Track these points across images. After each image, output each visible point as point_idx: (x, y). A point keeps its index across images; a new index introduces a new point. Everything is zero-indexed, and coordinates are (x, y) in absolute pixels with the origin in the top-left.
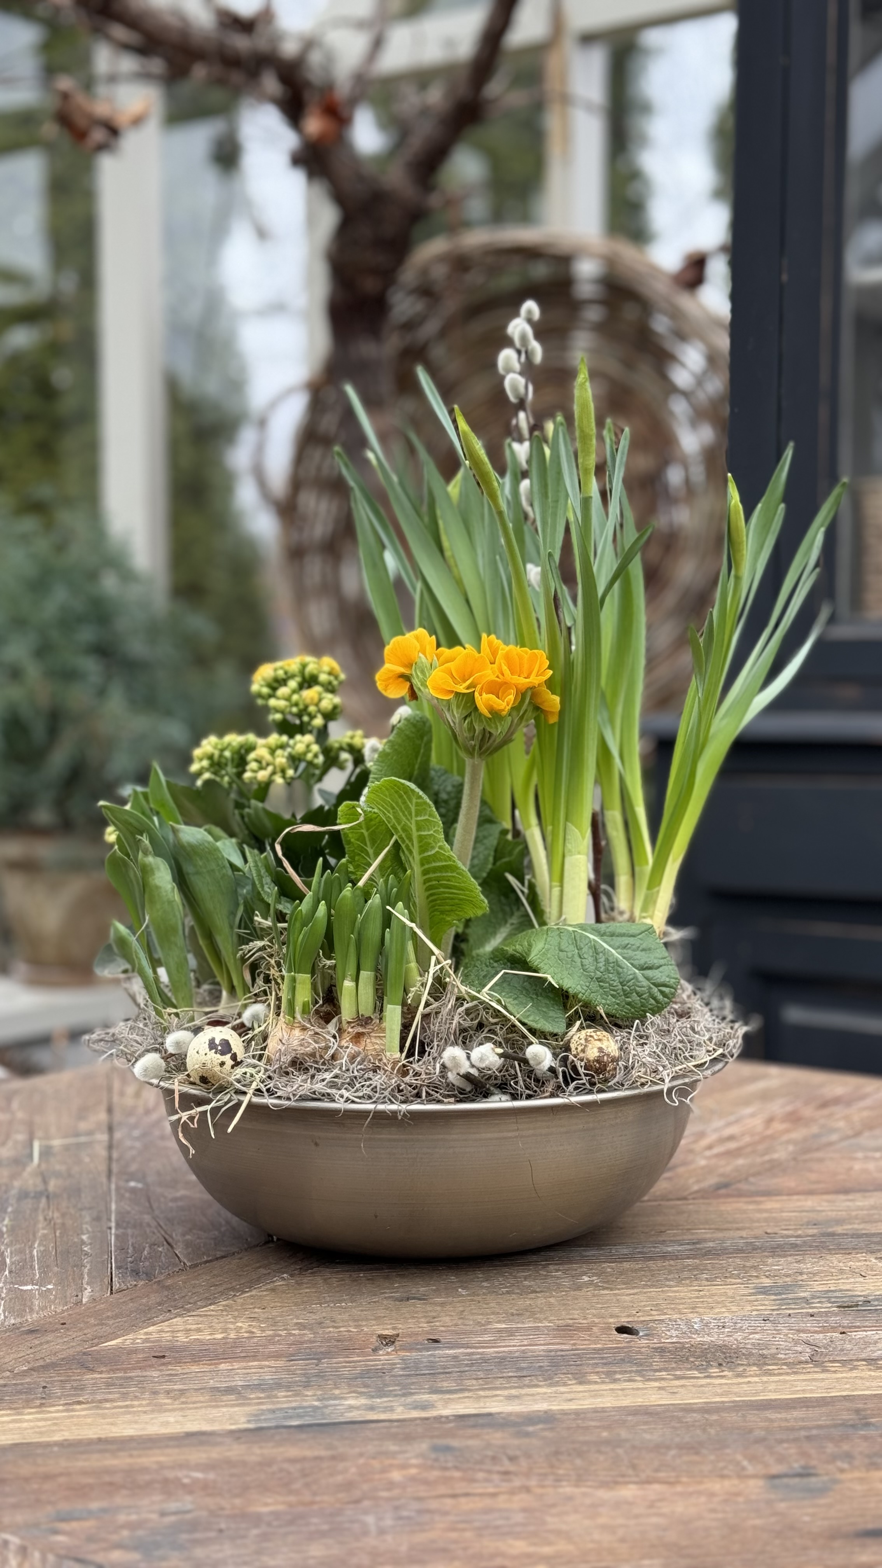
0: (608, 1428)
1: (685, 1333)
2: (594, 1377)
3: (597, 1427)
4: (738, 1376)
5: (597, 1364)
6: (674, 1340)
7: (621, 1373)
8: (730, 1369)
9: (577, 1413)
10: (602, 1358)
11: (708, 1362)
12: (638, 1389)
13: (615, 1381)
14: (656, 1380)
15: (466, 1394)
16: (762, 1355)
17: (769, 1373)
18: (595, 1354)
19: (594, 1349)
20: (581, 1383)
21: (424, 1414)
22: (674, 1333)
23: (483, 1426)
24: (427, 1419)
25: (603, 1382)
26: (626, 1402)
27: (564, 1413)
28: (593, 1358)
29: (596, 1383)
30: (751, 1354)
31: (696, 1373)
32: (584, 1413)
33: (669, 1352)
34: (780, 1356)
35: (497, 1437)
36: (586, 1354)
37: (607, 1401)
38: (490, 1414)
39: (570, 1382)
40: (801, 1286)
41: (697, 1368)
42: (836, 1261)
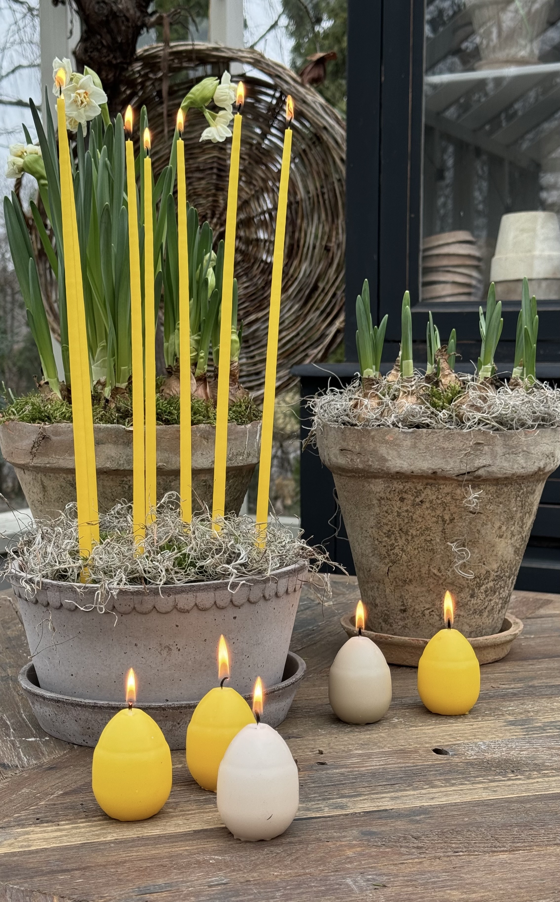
0: (466, 815)
1: (478, 752)
2: (438, 783)
3: (460, 815)
4: (529, 778)
5: (435, 774)
6: (475, 757)
7: (453, 779)
8: (522, 774)
9: (441, 807)
10: (437, 771)
11: (504, 770)
12: (470, 789)
14: (479, 783)
15: (364, 797)
16: (535, 764)
18: (430, 768)
19: (428, 765)
20: (432, 787)
22: (473, 753)
23: (386, 818)
24: (347, 814)
25: (446, 786)
26: (468, 799)
27: (432, 807)
28: (431, 771)
29: (441, 786)
30: (528, 764)
32: (445, 807)
33: (476, 764)
34: (547, 764)
35: (400, 824)
36: (426, 768)
37: (456, 799)
38: (386, 810)
39: (425, 787)
40: (533, 720)
41: (499, 774)
42: (544, 702)
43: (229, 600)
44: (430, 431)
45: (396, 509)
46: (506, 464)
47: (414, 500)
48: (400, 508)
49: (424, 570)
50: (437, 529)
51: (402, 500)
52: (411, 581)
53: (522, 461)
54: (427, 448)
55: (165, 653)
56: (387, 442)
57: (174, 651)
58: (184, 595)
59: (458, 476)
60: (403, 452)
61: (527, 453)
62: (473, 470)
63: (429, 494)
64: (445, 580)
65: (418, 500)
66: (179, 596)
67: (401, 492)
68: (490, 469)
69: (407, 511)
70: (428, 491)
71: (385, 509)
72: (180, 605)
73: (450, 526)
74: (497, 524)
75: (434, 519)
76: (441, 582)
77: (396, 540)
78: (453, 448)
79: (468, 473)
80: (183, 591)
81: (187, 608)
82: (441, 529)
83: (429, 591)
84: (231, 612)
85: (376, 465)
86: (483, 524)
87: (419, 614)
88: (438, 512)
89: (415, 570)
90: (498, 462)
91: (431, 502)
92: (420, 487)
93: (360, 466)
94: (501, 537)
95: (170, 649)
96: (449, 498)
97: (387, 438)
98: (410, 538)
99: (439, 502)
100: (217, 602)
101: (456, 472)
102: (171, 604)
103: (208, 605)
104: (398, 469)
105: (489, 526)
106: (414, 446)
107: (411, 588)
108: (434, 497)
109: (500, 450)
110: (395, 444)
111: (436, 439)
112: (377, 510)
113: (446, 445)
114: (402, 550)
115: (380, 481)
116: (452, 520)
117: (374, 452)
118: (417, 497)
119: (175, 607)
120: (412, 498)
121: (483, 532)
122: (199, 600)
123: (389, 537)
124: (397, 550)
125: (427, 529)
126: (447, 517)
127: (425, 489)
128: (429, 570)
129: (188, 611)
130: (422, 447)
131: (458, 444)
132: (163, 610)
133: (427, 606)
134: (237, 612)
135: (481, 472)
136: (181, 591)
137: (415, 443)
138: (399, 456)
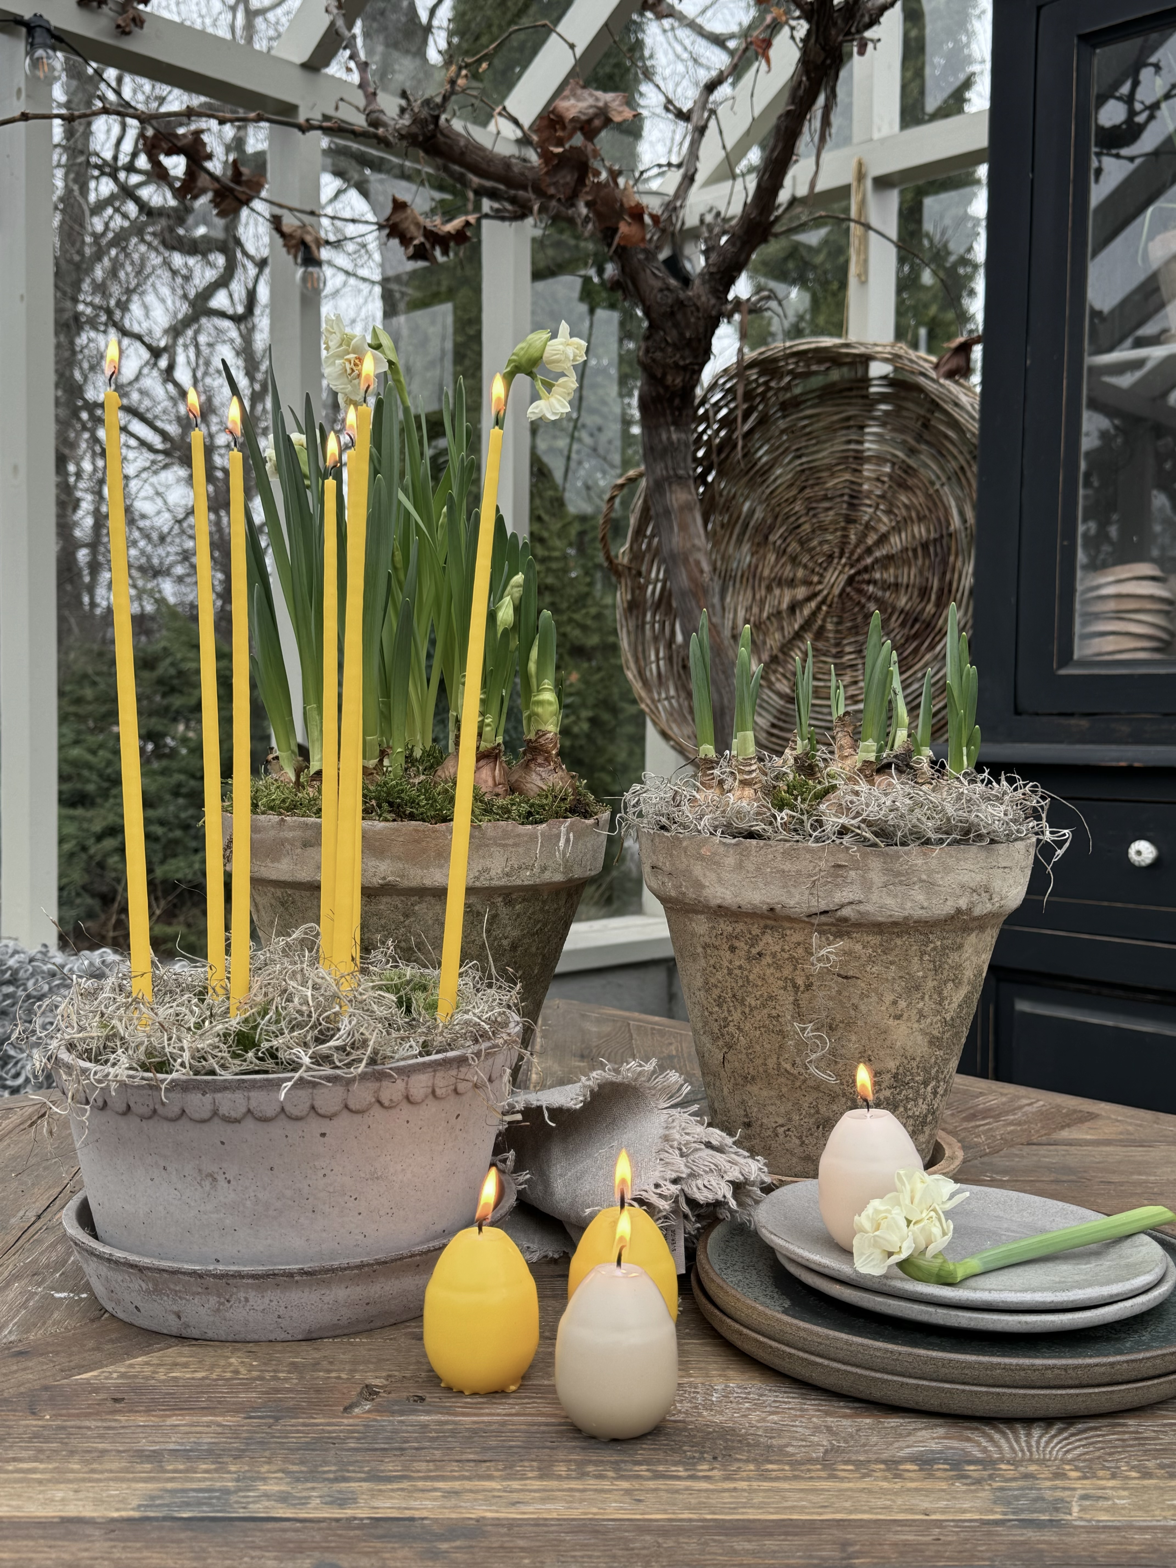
2: (561, 1469)
4: (727, 1478)
5: (576, 1446)
6: (681, 1417)
7: (596, 1462)
8: (724, 1467)
9: (511, 1525)
11: (704, 1452)
12: (602, 1491)
13: (583, 1475)
14: (630, 1478)
15: (405, 1484)
16: (770, 1447)
17: (764, 1476)
20: (541, 1478)
21: (337, 1513)
24: (337, 1520)
25: (566, 1478)
26: (576, 1513)
27: (498, 1523)
29: (558, 1477)
30: (757, 1444)
31: (681, 1471)
32: (519, 1526)
34: (790, 1449)
35: (399, 1557)
39: (529, 1475)
41: (686, 1461)
43: (308, 1105)
44: (762, 843)
45: (726, 964)
46: (889, 901)
47: (749, 952)
48: (731, 962)
49: (771, 1062)
50: (786, 999)
51: (733, 949)
52: (753, 1078)
53: (921, 897)
54: (758, 869)
55: (207, 1184)
56: (701, 858)
57: (222, 1183)
58: (228, 1095)
59: (809, 916)
60: (725, 875)
61: (930, 886)
62: (832, 907)
63: (769, 942)
64: (804, 1081)
65: (754, 951)
66: (218, 1096)
67: (730, 937)
68: (862, 908)
69: (740, 967)
70: (768, 938)
71: (712, 962)
72: (224, 1110)
73: (807, 995)
74: (889, 998)
75: (781, 983)
76: (798, 1084)
77: (729, 1011)
78: (798, 872)
79: (825, 912)
80: (226, 1088)
81: (233, 1114)
82: (791, 999)
83: (781, 1097)
84: (315, 1126)
85: (691, 894)
86: (862, 996)
87: (769, 1133)
88: (786, 972)
89: (759, 1062)
90: (874, 897)
91: (774, 955)
92: (756, 931)
93: (673, 894)
94: (898, 1017)
95: (215, 1180)
96: (801, 950)
97: (702, 851)
98: (747, 1010)
99: (786, 956)
100: (287, 1109)
101: (804, 909)
102: (209, 1107)
103: (270, 1113)
104: (719, 901)
105: (874, 998)
106: (740, 866)
107: (754, 1089)
108: (777, 948)
109: (876, 877)
110: (713, 862)
111: (771, 856)
112: (703, 962)
113: (787, 866)
114: (739, 1028)
115: (702, 918)
116: (808, 987)
117: (687, 873)
118: (752, 946)
119: (215, 1113)
120: (746, 948)
121: (863, 1008)
122: (253, 1104)
123: (720, 1005)
124: (731, 1029)
125: (771, 998)
126: (800, 981)
127: (763, 933)
128: (779, 1064)
129: (237, 1121)
130: (751, 867)
131: (804, 864)
132: (196, 1116)
133: (781, 1121)
134: (325, 1126)
135: (846, 912)
136: (226, 1087)
137: (741, 861)
138: (720, 880)
